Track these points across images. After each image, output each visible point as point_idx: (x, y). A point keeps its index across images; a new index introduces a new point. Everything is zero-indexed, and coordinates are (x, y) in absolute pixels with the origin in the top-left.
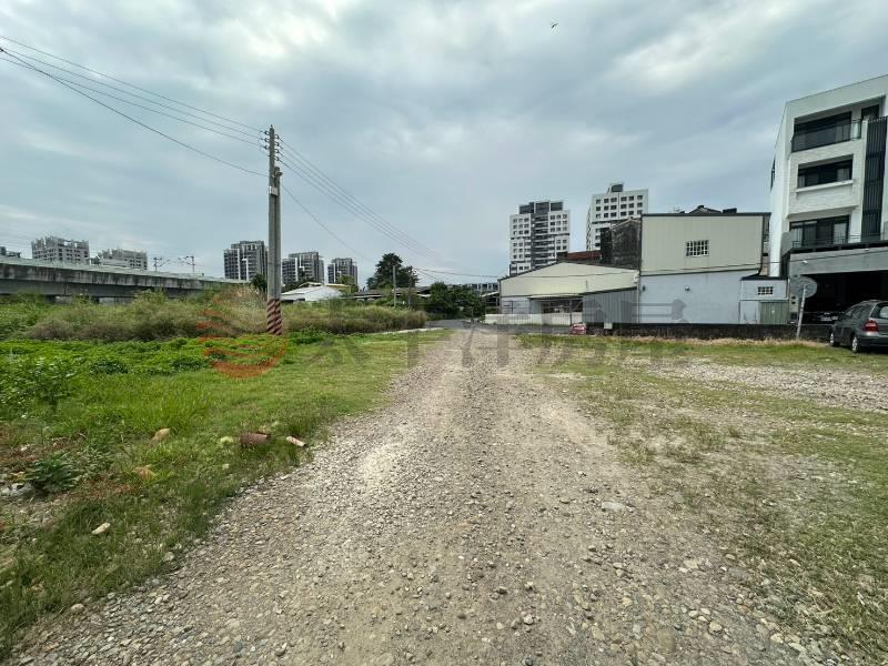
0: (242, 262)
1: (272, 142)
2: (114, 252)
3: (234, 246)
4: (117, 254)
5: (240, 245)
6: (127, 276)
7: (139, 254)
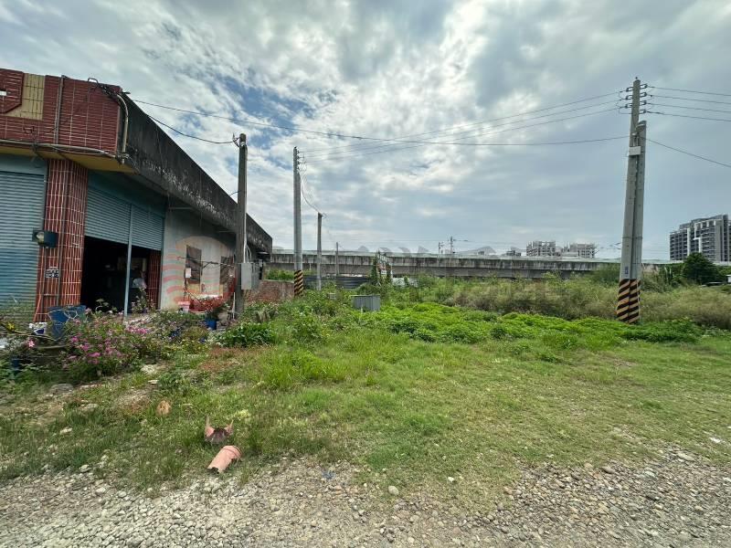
0: (692, 242)
1: (636, 97)
2: (571, 246)
3: (684, 226)
4: (573, 248)
5: (691, 224)
6: (582, 263)
7: (588, 246)
